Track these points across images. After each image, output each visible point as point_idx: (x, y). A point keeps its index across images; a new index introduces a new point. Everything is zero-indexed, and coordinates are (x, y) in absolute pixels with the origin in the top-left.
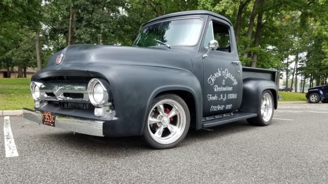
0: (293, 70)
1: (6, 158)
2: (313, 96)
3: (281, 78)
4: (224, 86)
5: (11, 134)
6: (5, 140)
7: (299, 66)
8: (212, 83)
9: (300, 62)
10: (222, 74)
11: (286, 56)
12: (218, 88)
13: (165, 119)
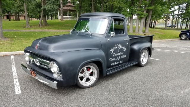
0: (176, 15)
1: (16, 94)
2: (183, 36)
3: (169, 20)
4: (119, 53)
5: (16, 74)
6: (14, 80)
7: (180, 13)
8: (112, 53)
9: (181, 10)
10: (117, 47)
11: (173, 7)
12: (115, 55)
13: (87, 74)
